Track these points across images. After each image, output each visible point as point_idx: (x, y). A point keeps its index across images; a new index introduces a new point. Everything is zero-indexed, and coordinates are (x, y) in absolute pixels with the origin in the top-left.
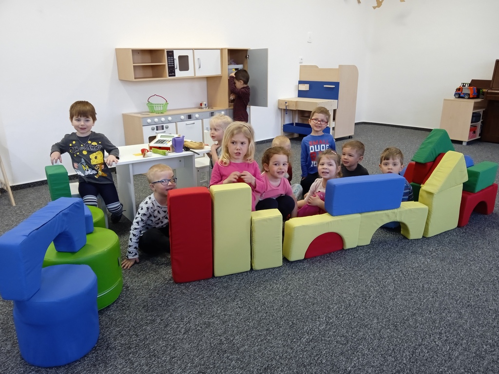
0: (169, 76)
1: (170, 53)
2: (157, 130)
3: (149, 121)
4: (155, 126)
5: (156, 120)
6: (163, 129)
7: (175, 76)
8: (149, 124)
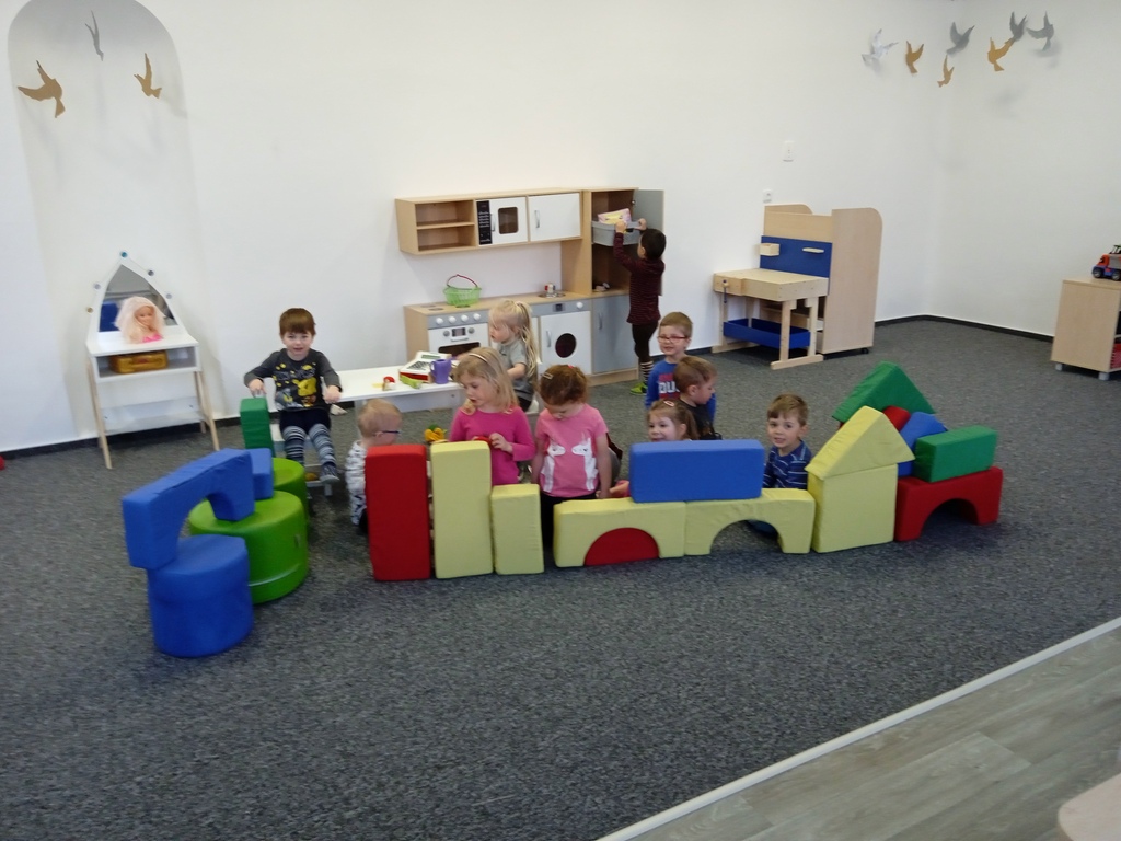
0: (481, 243)
1: (484, 206)
2: (454, 335)
3: (439, 320)
4: (450, 330)
5: (452, 319)
6: (464, 334)
7: (490, 242)
8: (439, 326)
